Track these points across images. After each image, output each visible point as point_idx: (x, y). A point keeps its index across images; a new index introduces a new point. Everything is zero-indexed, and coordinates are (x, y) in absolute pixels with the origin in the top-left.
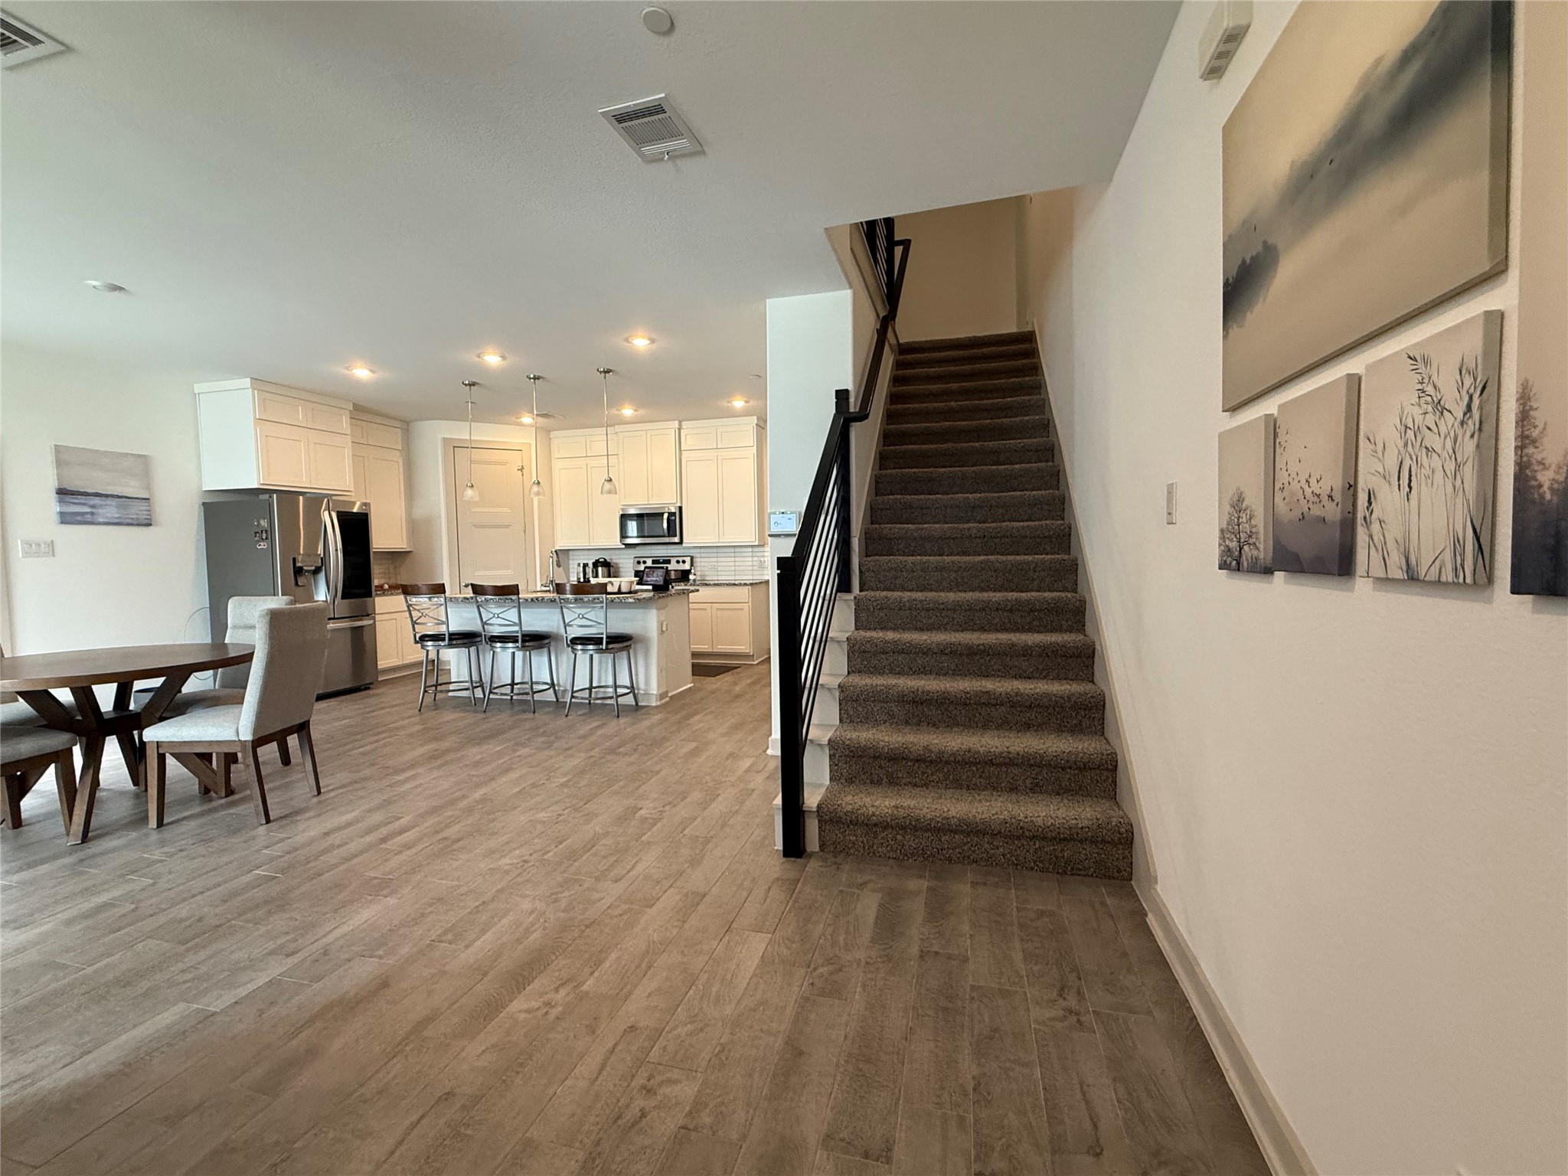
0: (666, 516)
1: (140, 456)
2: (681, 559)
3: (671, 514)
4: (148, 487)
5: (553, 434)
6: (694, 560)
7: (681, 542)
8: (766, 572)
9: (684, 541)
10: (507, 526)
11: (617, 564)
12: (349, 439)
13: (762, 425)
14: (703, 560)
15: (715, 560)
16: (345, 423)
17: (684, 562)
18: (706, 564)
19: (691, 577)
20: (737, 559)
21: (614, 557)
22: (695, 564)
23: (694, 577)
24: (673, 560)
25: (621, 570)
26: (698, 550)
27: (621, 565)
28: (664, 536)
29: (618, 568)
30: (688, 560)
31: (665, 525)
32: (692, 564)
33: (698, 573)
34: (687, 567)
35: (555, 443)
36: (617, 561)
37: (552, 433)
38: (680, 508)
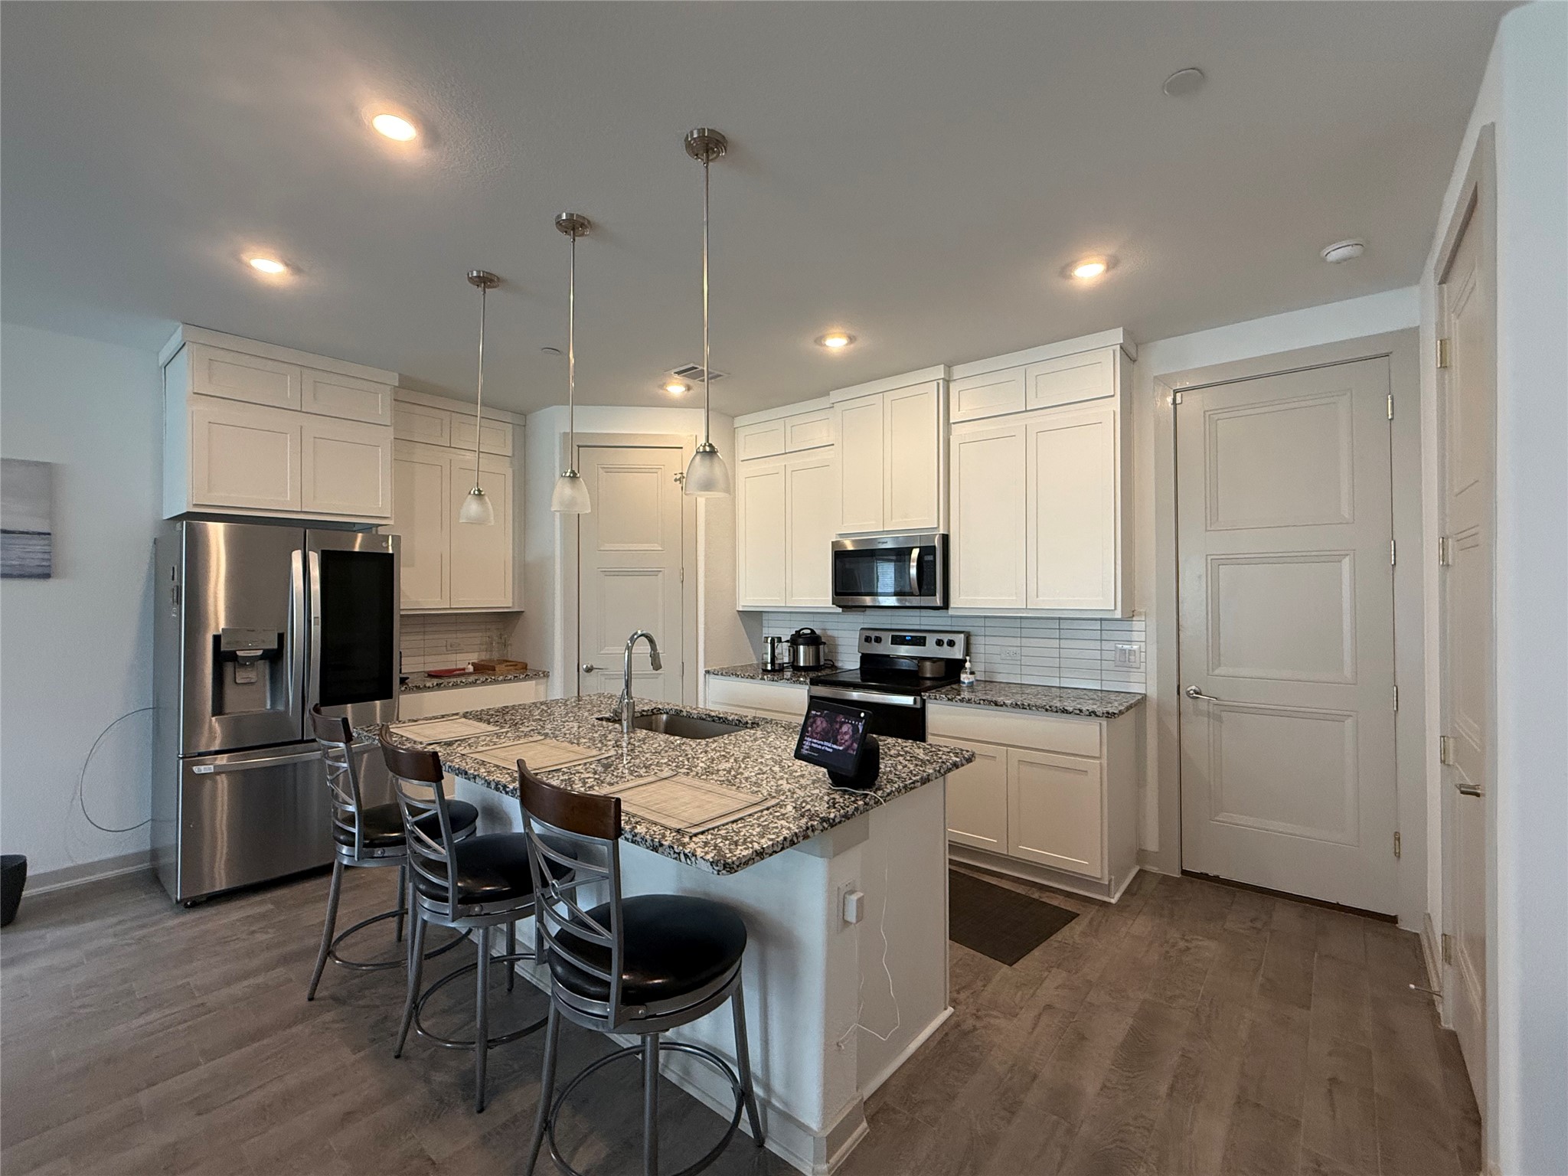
0: (915, 553)
1: (37, 464)
2: (946, 638)
3: (927, 551)
4: (50, 515)
5: (739, 421)
6: (973, 640)
7: (946, 605)
8: (1134, 677)
9: (952, 604)
10: (656, 573)
11: (833, 638)
12: (389, 434)
13: (1132, 351)
14: (989, 640)
15: (1016, 642)
16: (381, 406)
17: (951, 643)
18: (996, 650)
19: (965, 678)
20: (1064, 643)
21: (828, 626)
22: (973, 649)
23: (972, 678)
24: (931, 639)
25: (841, 649)
26: (981, 622)
27: (840, 642)
28: (911, 594)
29: (836, 646)
30: (960, 639)
31: (913, 571)
32: (968, 651)
33: (979, 668)
34: (957, 653)
35: (741, 435)
36: (835, 633)
37: (737, 419)
38: (945, 539)
